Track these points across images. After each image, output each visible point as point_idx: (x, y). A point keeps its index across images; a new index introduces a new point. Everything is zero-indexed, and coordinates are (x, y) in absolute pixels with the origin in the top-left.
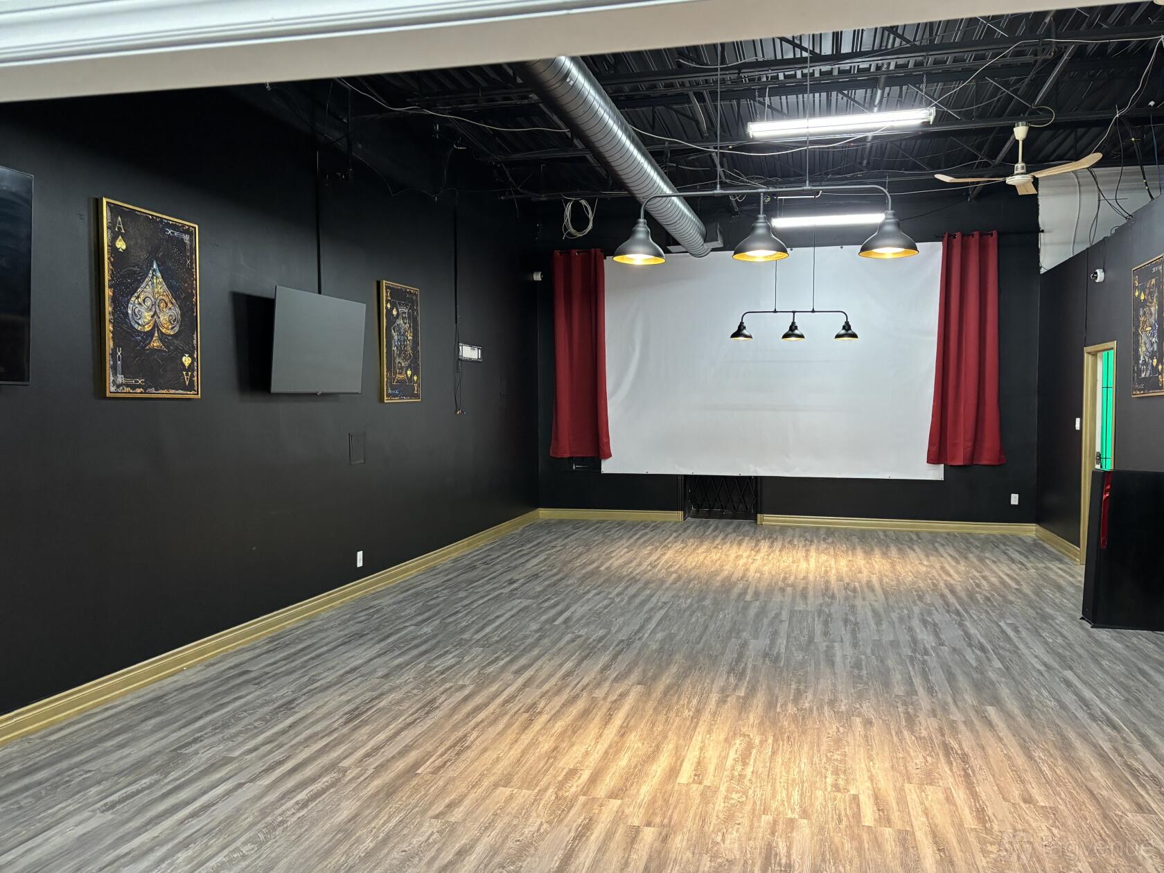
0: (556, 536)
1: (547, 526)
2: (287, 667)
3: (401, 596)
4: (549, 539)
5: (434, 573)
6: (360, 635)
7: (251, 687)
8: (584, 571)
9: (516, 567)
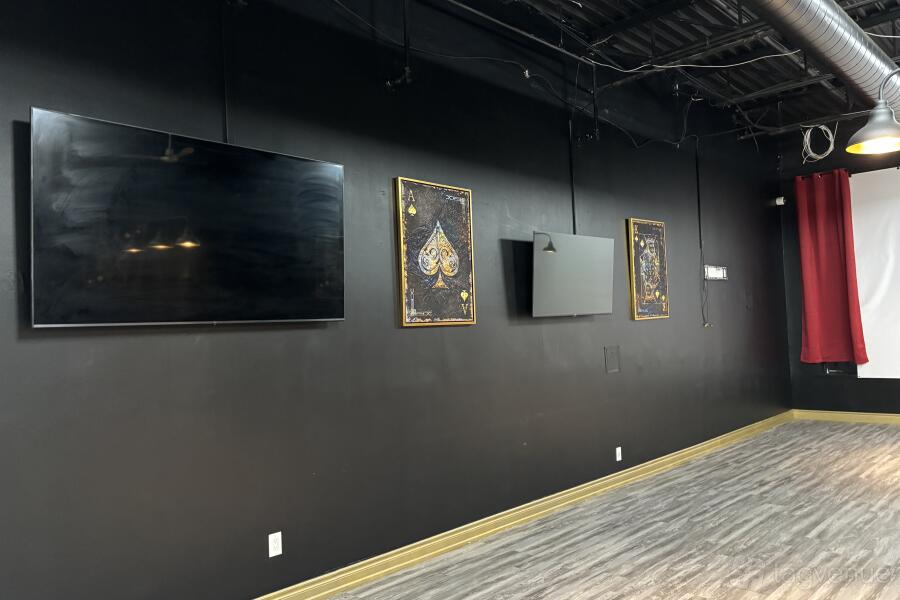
0: (811, 437)
1: (802, 426)
2: (547, 552)
3: (655, 489)
4: (803, 441)
5: (688, 468)
6: (613, 526)
7: (514, 569)
8: (842, 478)
9: (768, 467)
